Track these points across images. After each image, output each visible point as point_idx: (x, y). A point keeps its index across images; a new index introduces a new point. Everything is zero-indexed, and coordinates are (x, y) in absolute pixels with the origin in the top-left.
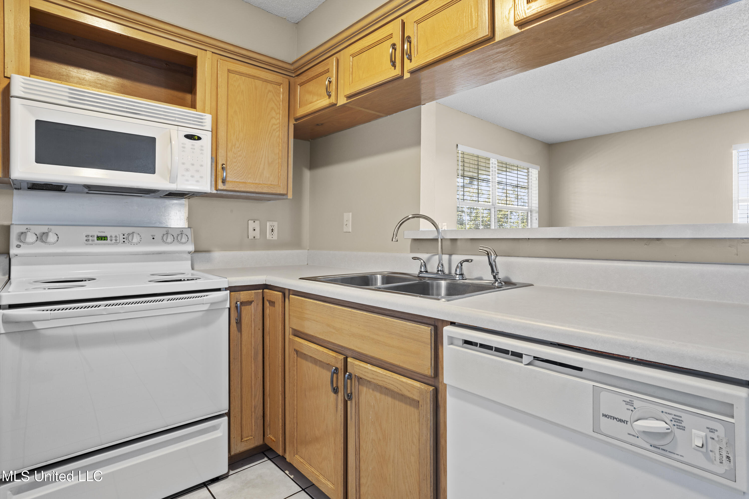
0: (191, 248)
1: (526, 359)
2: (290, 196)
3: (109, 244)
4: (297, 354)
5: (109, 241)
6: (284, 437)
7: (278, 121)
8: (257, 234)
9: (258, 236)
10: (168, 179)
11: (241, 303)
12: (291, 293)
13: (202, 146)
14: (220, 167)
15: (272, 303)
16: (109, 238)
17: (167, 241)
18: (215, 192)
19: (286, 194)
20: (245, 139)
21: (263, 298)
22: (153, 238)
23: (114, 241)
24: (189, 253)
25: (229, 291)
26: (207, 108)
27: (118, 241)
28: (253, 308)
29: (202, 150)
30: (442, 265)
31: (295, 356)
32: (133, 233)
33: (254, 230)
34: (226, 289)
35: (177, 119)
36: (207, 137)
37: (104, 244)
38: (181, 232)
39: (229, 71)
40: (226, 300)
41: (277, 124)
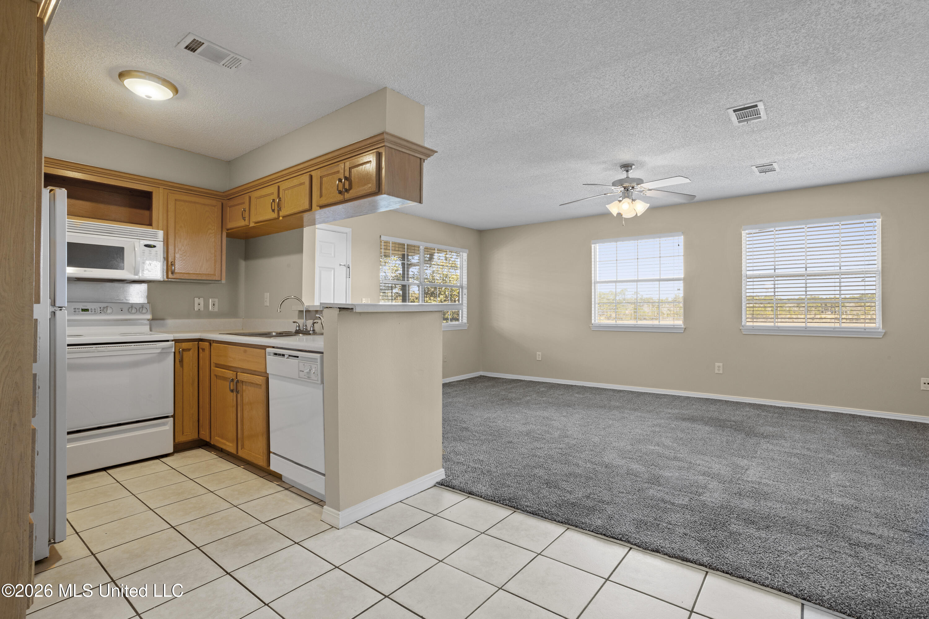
0: (149, 317)
1: (286, 356)
2: (224, 281)
3: (90, 314)
4: (216, 377)
5: (90, 312)
6: (210, 430)
7: (214, 231)
8: (202, 307)
9: (202, 309)
10: (133, 273)
11: (183, 350)
12: (214, 342)
13: (156, 251)
14: (170, 263)
15: (203, 350)
16: (90, 310)
17: (132, 312)
18: (166, 280)
19: (221, 280)
20: (188, 244)
21: (198, 348)
22: (122, 310)
23: (93, 312)
24: (148, 320)
25: (174, 342)
26: (161, 224)
27: (96, 312)
28: (191, 353)
29: (156, 254)
30: (306, 325)
31: (215, 378)
32: (107, 307)
33: (199, 304)
34: (172, 341)
35: (139, 235)
36: (160, 246)
37: (87, 314)
38: (142, 306)
39: (176, 200)
40: (172, 347)
41: (213, 233)
